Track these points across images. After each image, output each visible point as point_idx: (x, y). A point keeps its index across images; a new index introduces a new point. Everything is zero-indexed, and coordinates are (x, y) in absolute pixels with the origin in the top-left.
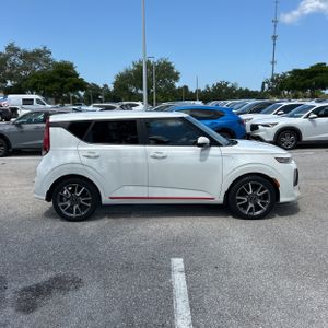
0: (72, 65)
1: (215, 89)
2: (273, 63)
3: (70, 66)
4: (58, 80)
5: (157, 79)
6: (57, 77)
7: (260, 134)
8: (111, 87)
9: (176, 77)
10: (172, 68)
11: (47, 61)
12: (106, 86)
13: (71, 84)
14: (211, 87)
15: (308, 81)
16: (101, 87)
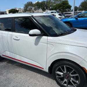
16: (78, 7)
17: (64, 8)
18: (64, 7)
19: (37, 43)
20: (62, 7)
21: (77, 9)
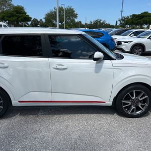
0: (23, 7)
1: (94, 23)
2: (122, 12)
3: (22, 8)
4: (15, 15)
5: (66, 17)
6: (15, 13)
7: (122, 47)
8: (44, 21)
9: (76, 16)
10: (74, 11)
11: (10, 5)
12: (41, 20)
13: (22, 18)
14: (93, 22)
15: (139, 20)
16: (39, 20)
17: (19, 19)
18: (19, 17)
19: (98, 70)
20: (15, 18)
21: (38, 24)
